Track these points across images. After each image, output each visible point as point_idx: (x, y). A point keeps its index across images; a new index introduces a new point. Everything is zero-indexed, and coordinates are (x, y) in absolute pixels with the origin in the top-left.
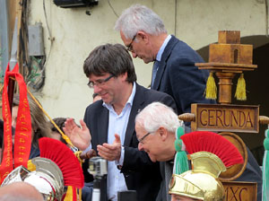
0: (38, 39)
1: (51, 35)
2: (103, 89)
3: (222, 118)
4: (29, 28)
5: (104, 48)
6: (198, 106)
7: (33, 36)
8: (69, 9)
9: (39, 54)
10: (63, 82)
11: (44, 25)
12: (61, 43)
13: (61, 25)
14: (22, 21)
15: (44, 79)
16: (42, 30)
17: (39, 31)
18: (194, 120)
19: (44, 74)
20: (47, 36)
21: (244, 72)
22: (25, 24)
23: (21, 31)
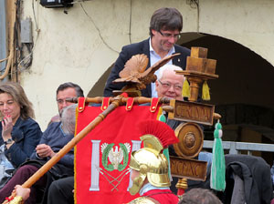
0: (28, 30)
1: (37, 28)
3: (190, 111)
4: (22, 22)
7: (25, 28)
8: (51, 9)
9: (28, 41)
10: (46, 62)
11: (33, 20)
12: (45, 33)
13: (46, 21)
14: (16, 16)
15: (32, 60)
18: (172, 111)
19: (32, 56)
20: (35, 28)
22: (18, 19)
23: (15, 24)
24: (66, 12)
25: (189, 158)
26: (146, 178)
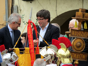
2: (41, 22)
3: (78, 34)
4: (14, 7)
5: (44, 10)
7: (15, 9)
11: (18, 6)
12: (23, 11)
13: (23, 6)
14: (12, 5)
16: (18, 7)
17: (17, 8)
18: (70, 33)
20: (19, 9)
21: (86, 21)
22: (12, 6)
23: (11, 7)
24: (31, 2)
25: (79, 52)
26: (61, 61)
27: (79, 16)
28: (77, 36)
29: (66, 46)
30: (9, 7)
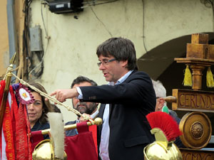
0: (38, 38)
1: (47, 35)
2: (106, 68)
3: (194, 100)
4: (31, 29)
6: (179, 91)
7: (34, 36)
8: (60, 15)
9: (38, 50)
10: (58, 70)
11: (42, 27)
12: (55, 40)
13: (55, 27)
14: (25, 24)
15: (42, 68)
16: (41, 30)
17: (38, 32)
18: (175, 101)
19: (42, 64)
20: (44, 35)
22: (27, 27)
23: (24, 32)
24: (76, 17)
27: (195, 55)
28: (192, 108)
29: (167, 135)
30: (17, 30)
